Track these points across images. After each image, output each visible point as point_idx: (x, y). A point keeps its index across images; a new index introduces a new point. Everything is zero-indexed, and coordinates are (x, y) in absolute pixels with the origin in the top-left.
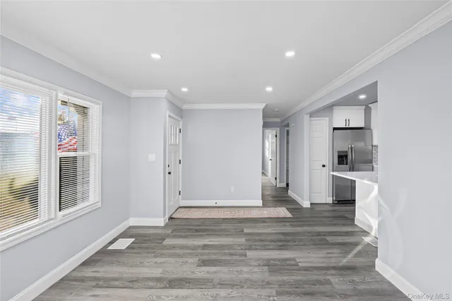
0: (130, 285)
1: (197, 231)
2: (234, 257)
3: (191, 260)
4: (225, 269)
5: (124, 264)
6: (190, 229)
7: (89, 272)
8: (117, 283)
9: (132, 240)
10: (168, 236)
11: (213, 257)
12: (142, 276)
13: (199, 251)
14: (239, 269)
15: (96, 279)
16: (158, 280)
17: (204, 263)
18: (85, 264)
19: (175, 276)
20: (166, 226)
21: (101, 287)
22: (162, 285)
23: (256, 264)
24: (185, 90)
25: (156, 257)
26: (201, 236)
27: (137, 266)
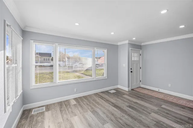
0: (106, 101)
1: (138, 97)
2: (144, 111)
3: (126, 104)
4: (135, 112)
5: (109, 96)
6: (135, 95)
7: (101, 94)
8: (104, 99)
9: (115, 91)
10: (126, 94)
11: (135, 107)
12: (110, 100)
13: (132, 103)
14: (141, 115)
15: (101, 96)
16: (113, 103)
17: (130, 107)
18: (102, 92)
19: (117, 105)
20: (129, 91)
21: (101, 98)
22: (113, 105)
23: (151, 119)
24: (134, 39)
25: (117, 98)
26: (138, 99)
27: (111, 98)
